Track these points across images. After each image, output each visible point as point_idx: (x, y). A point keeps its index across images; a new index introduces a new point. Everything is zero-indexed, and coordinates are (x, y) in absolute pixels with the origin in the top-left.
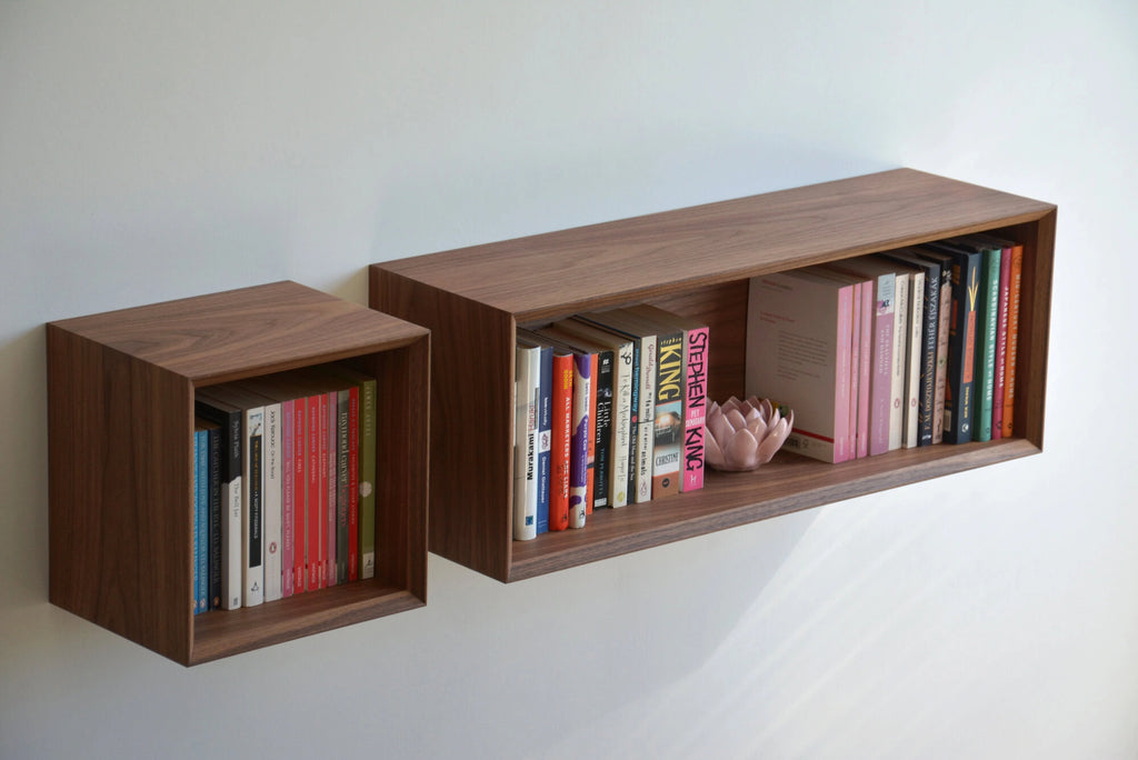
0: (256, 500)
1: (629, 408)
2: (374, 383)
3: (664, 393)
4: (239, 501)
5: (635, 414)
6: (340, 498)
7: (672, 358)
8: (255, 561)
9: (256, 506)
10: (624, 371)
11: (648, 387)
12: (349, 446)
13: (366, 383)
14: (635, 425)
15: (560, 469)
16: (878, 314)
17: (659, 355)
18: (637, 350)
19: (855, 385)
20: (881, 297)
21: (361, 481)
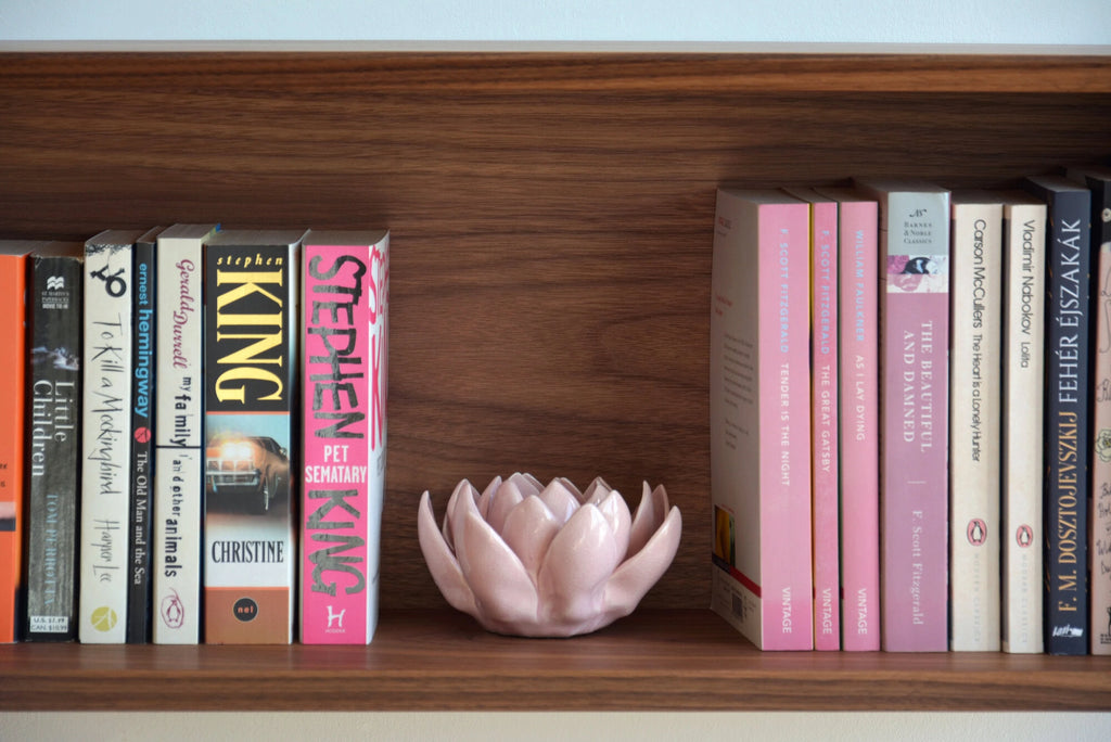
1: (124, 404)
5: (144, 421)
7: (251, 304)
10: (105, 311)
11: (179, 361)
14: (145, 449)
16: (897, 289)
17: (210, 290)
18: (144, 267)
19: (827, 461)
20: (898, 246)
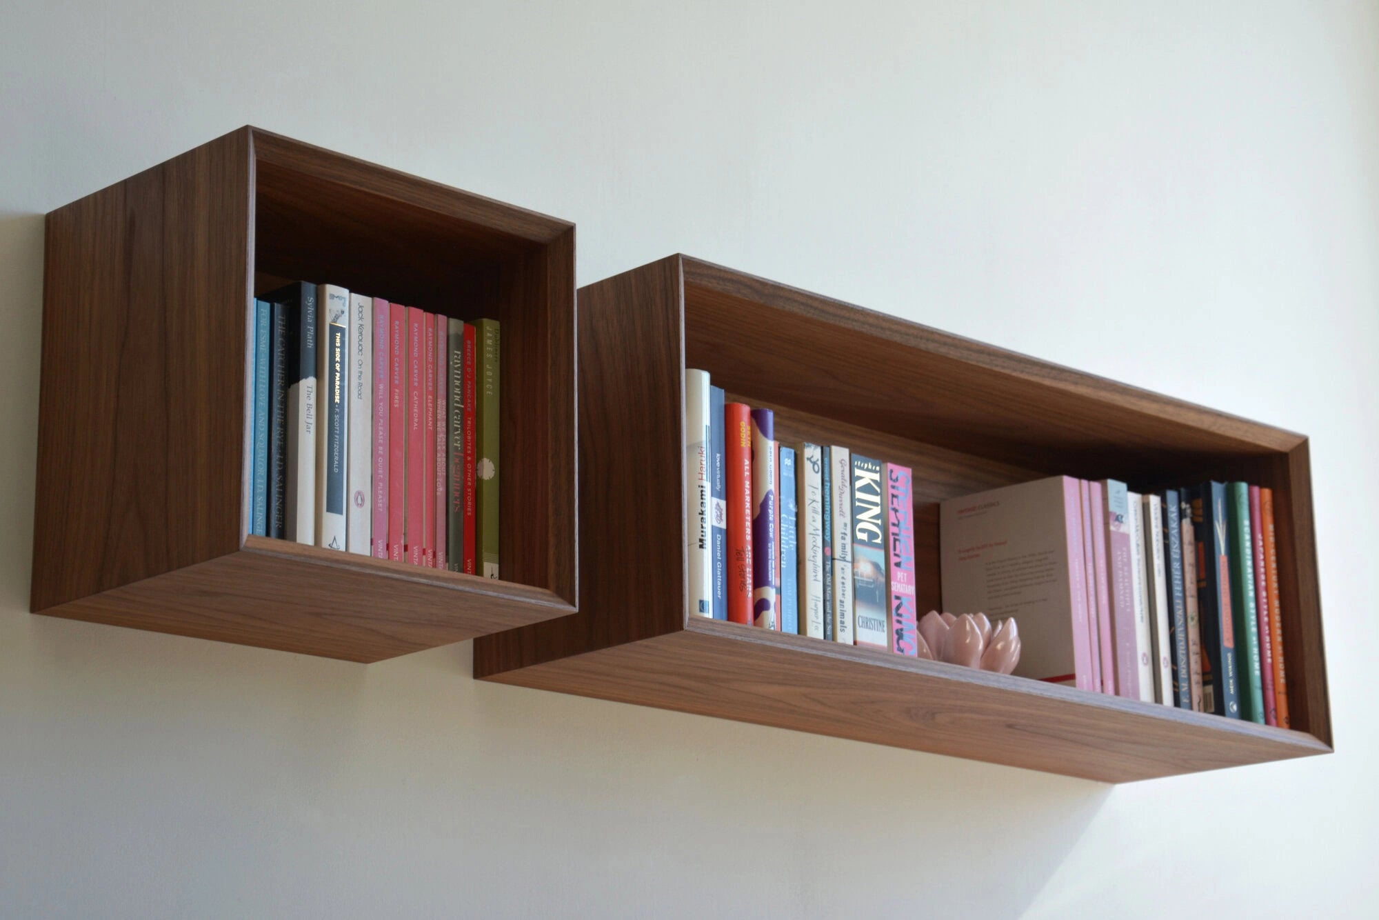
0: (337, 417)
1: (820, 532)
2: (496, 324)
3: (862, 530)
4: (313, 411)
5: (828, 544)
6: (451, 466)
7: (867, 489)
8: (334, 507)
9: (337, 424)
10: (812, 479)
11: (842, 514)
12: (463, 401)
13: (485, 321)
14: (829, 559)
15: (740, 555)
16: (1112, 528)
17: (853, 479)
18: (826, 460)
19: (1093, 612)
20: (1113, 507)
21: (479, 458)
